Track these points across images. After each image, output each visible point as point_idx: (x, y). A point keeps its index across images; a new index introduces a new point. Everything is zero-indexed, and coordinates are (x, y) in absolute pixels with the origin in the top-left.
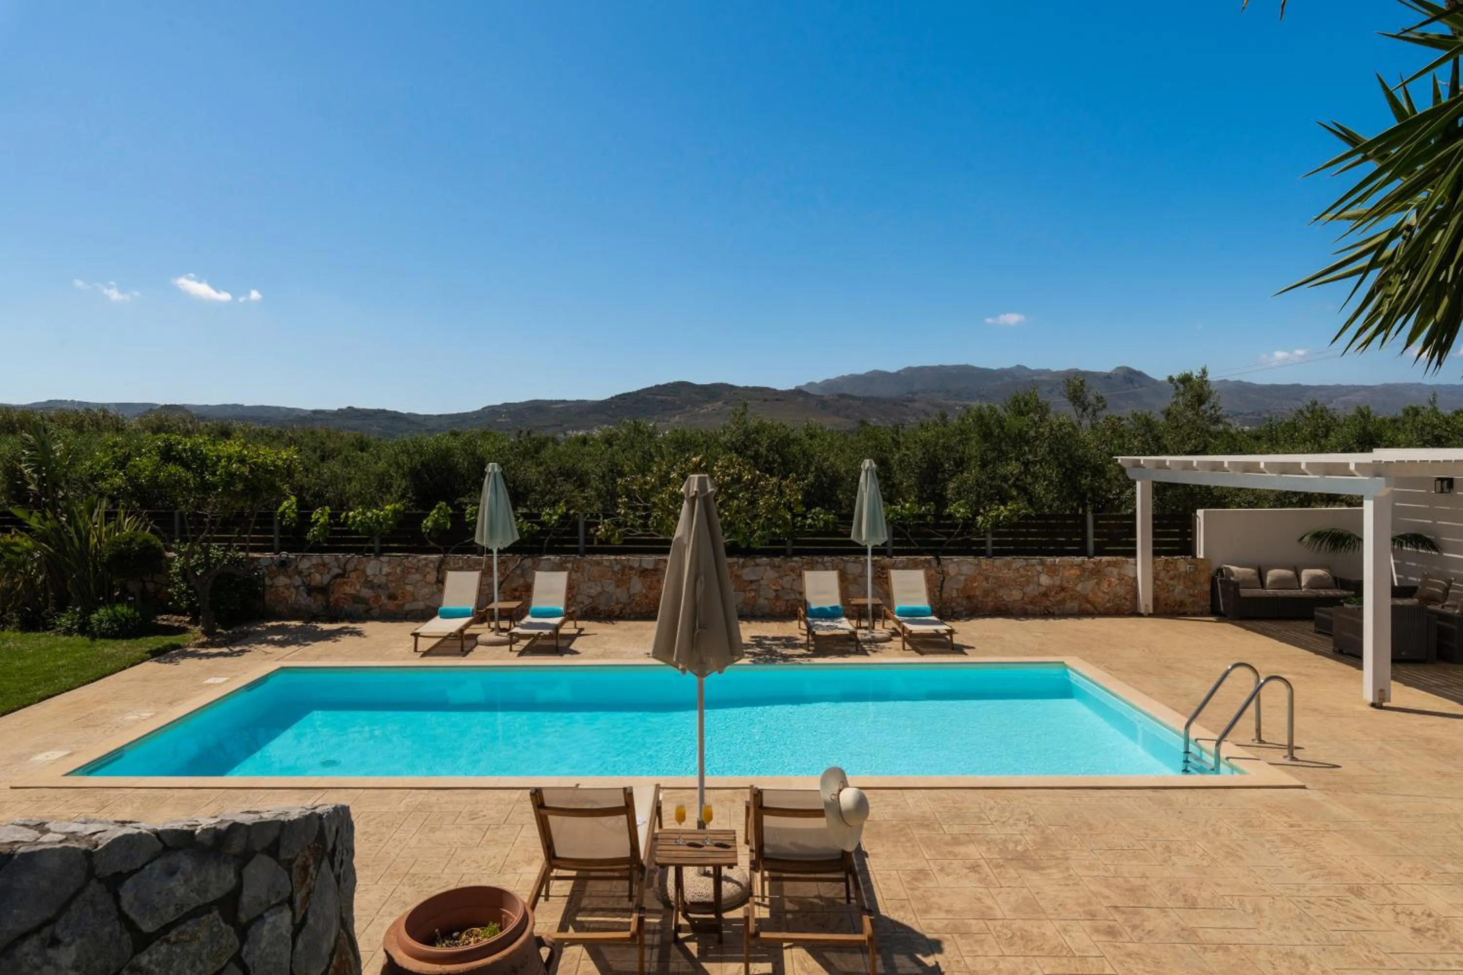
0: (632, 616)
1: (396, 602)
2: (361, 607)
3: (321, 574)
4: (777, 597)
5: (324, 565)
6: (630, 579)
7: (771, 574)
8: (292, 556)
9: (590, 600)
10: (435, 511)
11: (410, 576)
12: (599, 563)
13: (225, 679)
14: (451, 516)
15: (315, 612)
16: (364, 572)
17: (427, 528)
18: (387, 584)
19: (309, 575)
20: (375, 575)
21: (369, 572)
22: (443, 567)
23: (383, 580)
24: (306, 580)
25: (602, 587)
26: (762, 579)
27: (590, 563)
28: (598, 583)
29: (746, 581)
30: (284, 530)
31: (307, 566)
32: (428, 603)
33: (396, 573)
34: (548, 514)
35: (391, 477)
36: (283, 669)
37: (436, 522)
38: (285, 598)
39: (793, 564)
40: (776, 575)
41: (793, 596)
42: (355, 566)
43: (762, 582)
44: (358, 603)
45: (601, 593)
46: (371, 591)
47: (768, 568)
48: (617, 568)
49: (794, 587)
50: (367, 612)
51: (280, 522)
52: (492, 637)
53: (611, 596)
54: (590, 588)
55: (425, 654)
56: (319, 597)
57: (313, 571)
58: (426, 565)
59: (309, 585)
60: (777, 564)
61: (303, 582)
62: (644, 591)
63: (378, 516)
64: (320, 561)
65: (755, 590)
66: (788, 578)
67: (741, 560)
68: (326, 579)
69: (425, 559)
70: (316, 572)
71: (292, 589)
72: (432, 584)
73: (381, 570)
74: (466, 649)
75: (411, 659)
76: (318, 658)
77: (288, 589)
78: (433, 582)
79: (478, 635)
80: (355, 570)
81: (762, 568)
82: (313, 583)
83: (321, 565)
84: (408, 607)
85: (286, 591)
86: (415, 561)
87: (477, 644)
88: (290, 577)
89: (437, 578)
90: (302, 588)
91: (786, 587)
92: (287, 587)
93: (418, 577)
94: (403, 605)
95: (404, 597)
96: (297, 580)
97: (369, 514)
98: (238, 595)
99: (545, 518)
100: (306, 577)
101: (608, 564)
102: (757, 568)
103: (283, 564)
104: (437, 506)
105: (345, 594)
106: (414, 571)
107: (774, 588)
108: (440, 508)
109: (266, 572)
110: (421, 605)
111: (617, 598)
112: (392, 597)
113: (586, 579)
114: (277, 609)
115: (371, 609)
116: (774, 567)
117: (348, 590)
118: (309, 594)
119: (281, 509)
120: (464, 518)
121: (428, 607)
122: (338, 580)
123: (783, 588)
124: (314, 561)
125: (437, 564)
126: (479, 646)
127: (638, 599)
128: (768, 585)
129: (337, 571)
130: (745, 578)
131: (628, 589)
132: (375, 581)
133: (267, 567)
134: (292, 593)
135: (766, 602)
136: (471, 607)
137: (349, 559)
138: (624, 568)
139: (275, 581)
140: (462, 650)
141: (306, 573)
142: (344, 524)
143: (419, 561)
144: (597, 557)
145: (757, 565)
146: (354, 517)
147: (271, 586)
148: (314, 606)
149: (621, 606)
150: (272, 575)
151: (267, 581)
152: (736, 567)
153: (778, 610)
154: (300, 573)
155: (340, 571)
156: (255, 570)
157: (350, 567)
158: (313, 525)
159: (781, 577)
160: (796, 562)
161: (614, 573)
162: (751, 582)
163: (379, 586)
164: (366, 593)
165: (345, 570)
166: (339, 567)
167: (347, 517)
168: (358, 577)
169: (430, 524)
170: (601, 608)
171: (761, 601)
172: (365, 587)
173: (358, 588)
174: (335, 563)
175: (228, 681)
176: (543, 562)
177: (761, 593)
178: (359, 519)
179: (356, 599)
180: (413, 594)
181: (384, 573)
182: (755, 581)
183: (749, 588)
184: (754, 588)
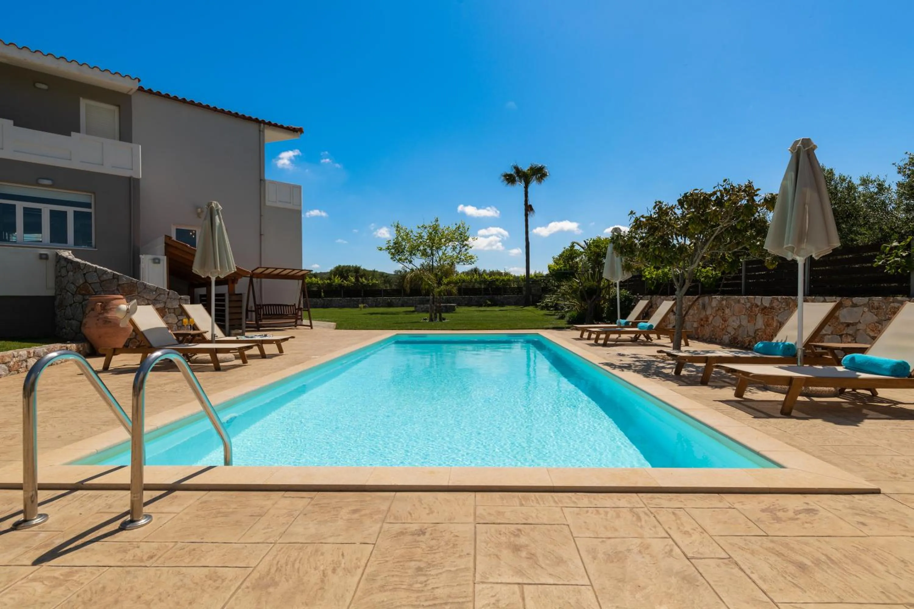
6: (756, 315)
25: (740, 322)
28: (738, 318)
29: (842, 323)
43: (860, 326)
128: (865, 331)
138: (752, 306)
161: (747, 309)
162: (848, 325)
182: (853, 324)
183: (845, 332)
184: (851, 332)
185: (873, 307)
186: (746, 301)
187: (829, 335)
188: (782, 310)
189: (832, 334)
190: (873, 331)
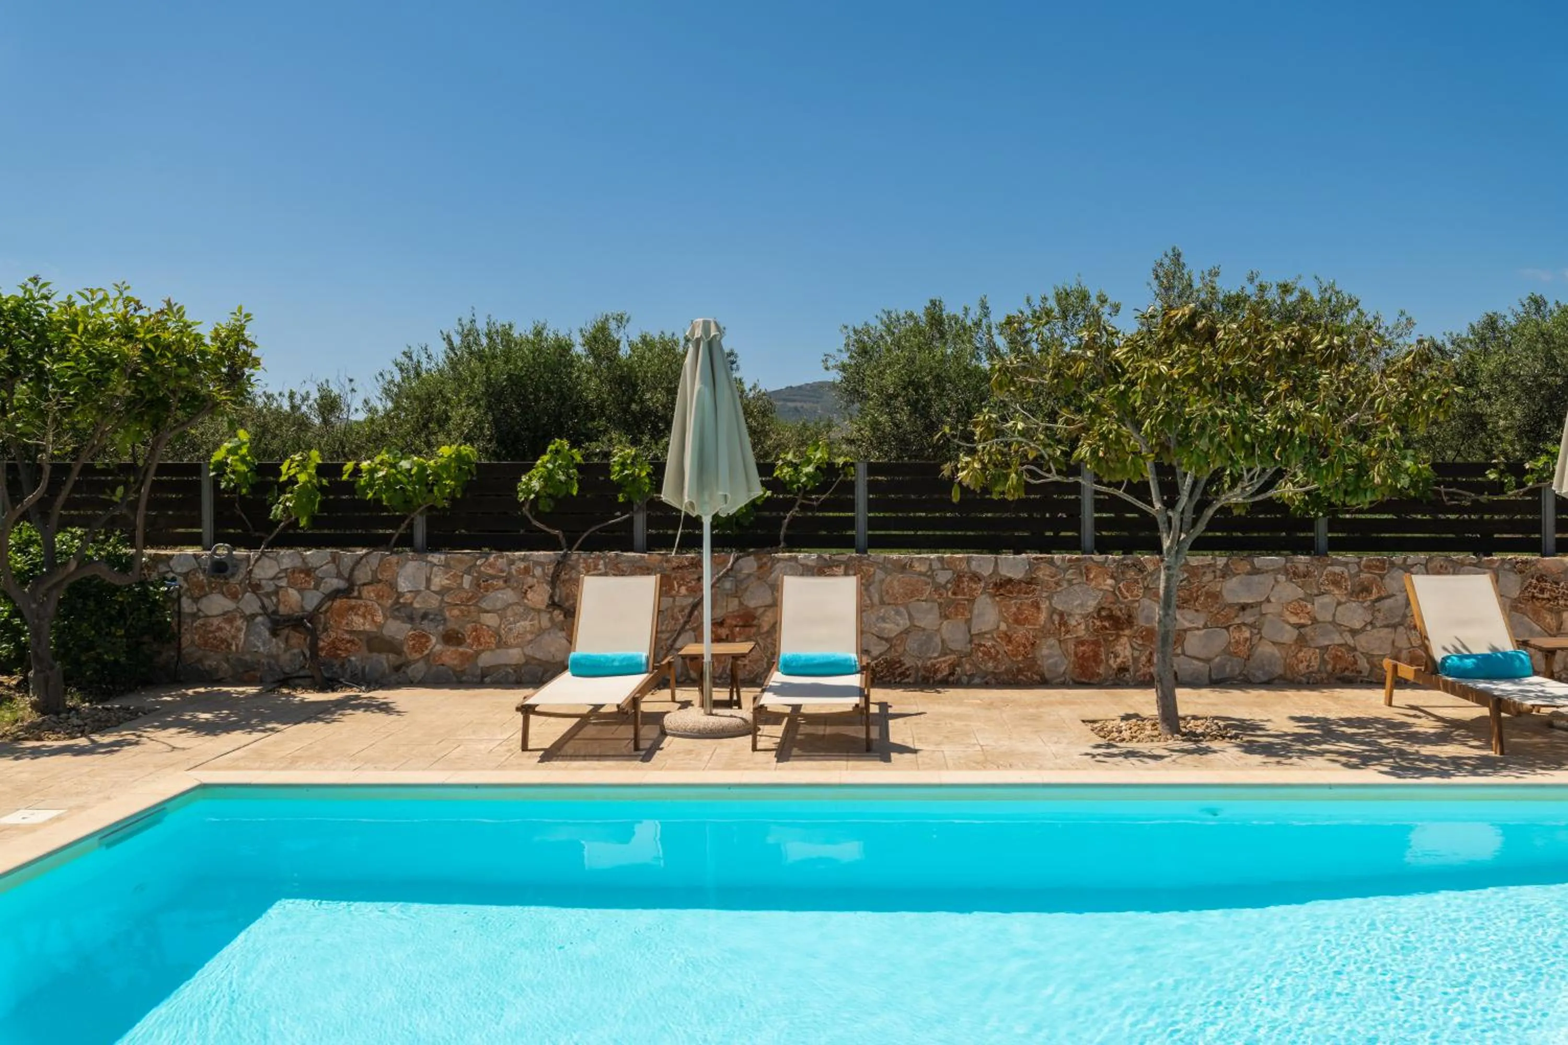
0: (977, 680)
1: (461, 649)
2: (385, 660)
3: (301, 591)
4: (1302, 641)
5: (308, 571)
6: (972, 601)
7: (1289, 591)
8: (240, 553)
9: (884, 646)
10: (546, 458)
11: (491, 594)
12: (903, 567)
13: (54, 813)
14: (579, 467)
15: (287, 669)
16: (393, 585)
17: (529, 491)
18: (441, 611)
19: (276, 593)
20: (417, 592)
21: (404, 585)
22: (563, 576)
23: (434, 602)
24: (269, 604)
25: (911, 617)
26: (1268, 600)
27: (884, 566)
28: (902, 609)
29: (1231, 606)
30: (223, 502)
31: (271, 573)
32: (529, 651)
33: (460, 587)
34: (790, 464)
35: (447, 401)
36: (203, 786)
37: (548, 478)
38: (223, 641)
39: (1337, 569)
40: (1300, 593)
41: (1338, 639)
42: (374, 572)
43: (1266, 608)
44: (380, 651)
45: (907, 632)
46: (409, 626)
47: (1282, 578)
48: (943, 577)
49: (1339, 620)
50: (397, 669)
51: (216, 483)
52: (695, 717)
53: (930, 638)
54: (883, 619)
55: (549, 755)
56: (297, 639)
57: (283, 583)
58: (527, 571)
59: (275, 612)
60: (1302, 568)
61: (263, 607)
62: (1003, 627)
63: (422, 468)
64: (298, 563)
65: (1251, 626)
66: (1326, 599)
67: (1221, 561)
68: (312, 600)
69: (523, 559)
70: (291, 585)
71: (239, 622)
72: (539, 611)
73: (428, 580)
74: (645, 744)
75: (520, 766)
76: (293, 762)
77: (230, 621)
78: (543, 607)
79: (663, 714)
80: (375, 581)
81: (1268, 579)
82: (282, 610)
83: (301, 571)
84: (486, 659)
85: (228, 627)
86: (502, 562)
87: (664, 734)
88: (234, 597)
89: (551, 597)
90: (259, 619)
91: (1320, 618)
92: (228, 617)
93: (508, 596)
94: (478, 653)
95: (477, 639)
96: (250, 603)
97: (405, 464)
98: (121, 632)
99: (784, 473)
100: (268, 595)
101: (923, 569)
102: (1256, 578)
103: (220, 568)
104: (551, 447)
105: (351, 632)
106: (501, 583)
107: (1294, 620)
108: (557, 452)
109: (185, 586)
110: (514, 655)
111: (943, 641)
112: (452, 638)
113: (876, 599)
114: (207, 663)
115: (407, 664)
116: (1293, 575)
117: (359, 623)
118: (274, 633)
119: (218, 456)
120: (609, 472)
121: (529, 660)
122: (337, 603)
123: (1315, 621)
124: (287, 563)
125: (550, 569)
126: (668, 739)
127: (989, 644)
128: (1280, 615)
129: (337, 583)
130: (1230, 598)
131: (968, 621)
132: (416, 605)
133: (186, 576)
134: (239, 630)
135: (1276, 651)
136: (642, 651)
137: (362, 558)
138: (959, 577)
139: (204, 604)
140: (637, 748)
141: (269, 587)
142: (349, 487)
143: (512, 562)
144: (895, 555)
145: (1256, 571)
146: (372, 471)
147: (195, 616)
148: (285, 658)
149: (952, 657)
150: (196, 593)
151: (187, 605)
152: (1209, 577)
153: (1302, 667)
154: (256, 588)
155: (342, 584)
156: (163, 580)
157: (363, 575)
158: (283, 488)
159: (1310, 598)
160: (1346, 564)
161: (938, 588)
162: (1243, 607)
163: (425, 616)
164: (397, 629)
165: (350, 581)
166: (339, 575)
167: (357, 471)
168: (379, 597)
169: (536, 484)
170: (908, 662)
171: (1266, 649)
172: (396, 618)
173: (379, 618)
174: (331, 568)
175: (58, 819)
176: (779, 565)
177: (1264, 632)
178: (381, 474)
179: (376, 642)
180: (497, 633)
181: (433, 588)
182: (1251, 606)
183: (1237, 621)
184: (1250, 620)
185: (1294, 573)
186: (937, 565)
187: (1198, 629)
188: (1065, 585)
189: (1205, 626)
190: (1297, 614)
